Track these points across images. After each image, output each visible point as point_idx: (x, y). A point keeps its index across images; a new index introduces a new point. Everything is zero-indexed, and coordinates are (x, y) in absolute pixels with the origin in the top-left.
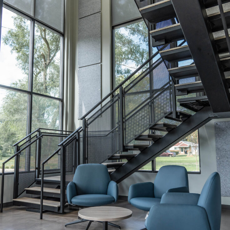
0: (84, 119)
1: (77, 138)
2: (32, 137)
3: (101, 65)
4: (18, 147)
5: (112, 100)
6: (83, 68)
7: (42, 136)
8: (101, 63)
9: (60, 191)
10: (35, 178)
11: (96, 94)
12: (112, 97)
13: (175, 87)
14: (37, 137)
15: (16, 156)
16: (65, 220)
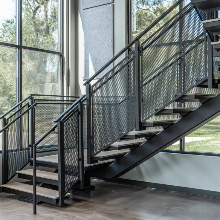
0: (88, 85)
1: (79, 110)
2: (23, 106)
3: (113, 6)
4: (5, 120)
5: (127, 58)
6: (88, 9)
7: (35, 105)
8: (113, 4)
9: (57, 177)
10: (29, 158)
11: (106, 46)
12: (128, 53)
13: (212, 45)
14: (29, 106)
15: (3, 132)
16: (65, 216)
